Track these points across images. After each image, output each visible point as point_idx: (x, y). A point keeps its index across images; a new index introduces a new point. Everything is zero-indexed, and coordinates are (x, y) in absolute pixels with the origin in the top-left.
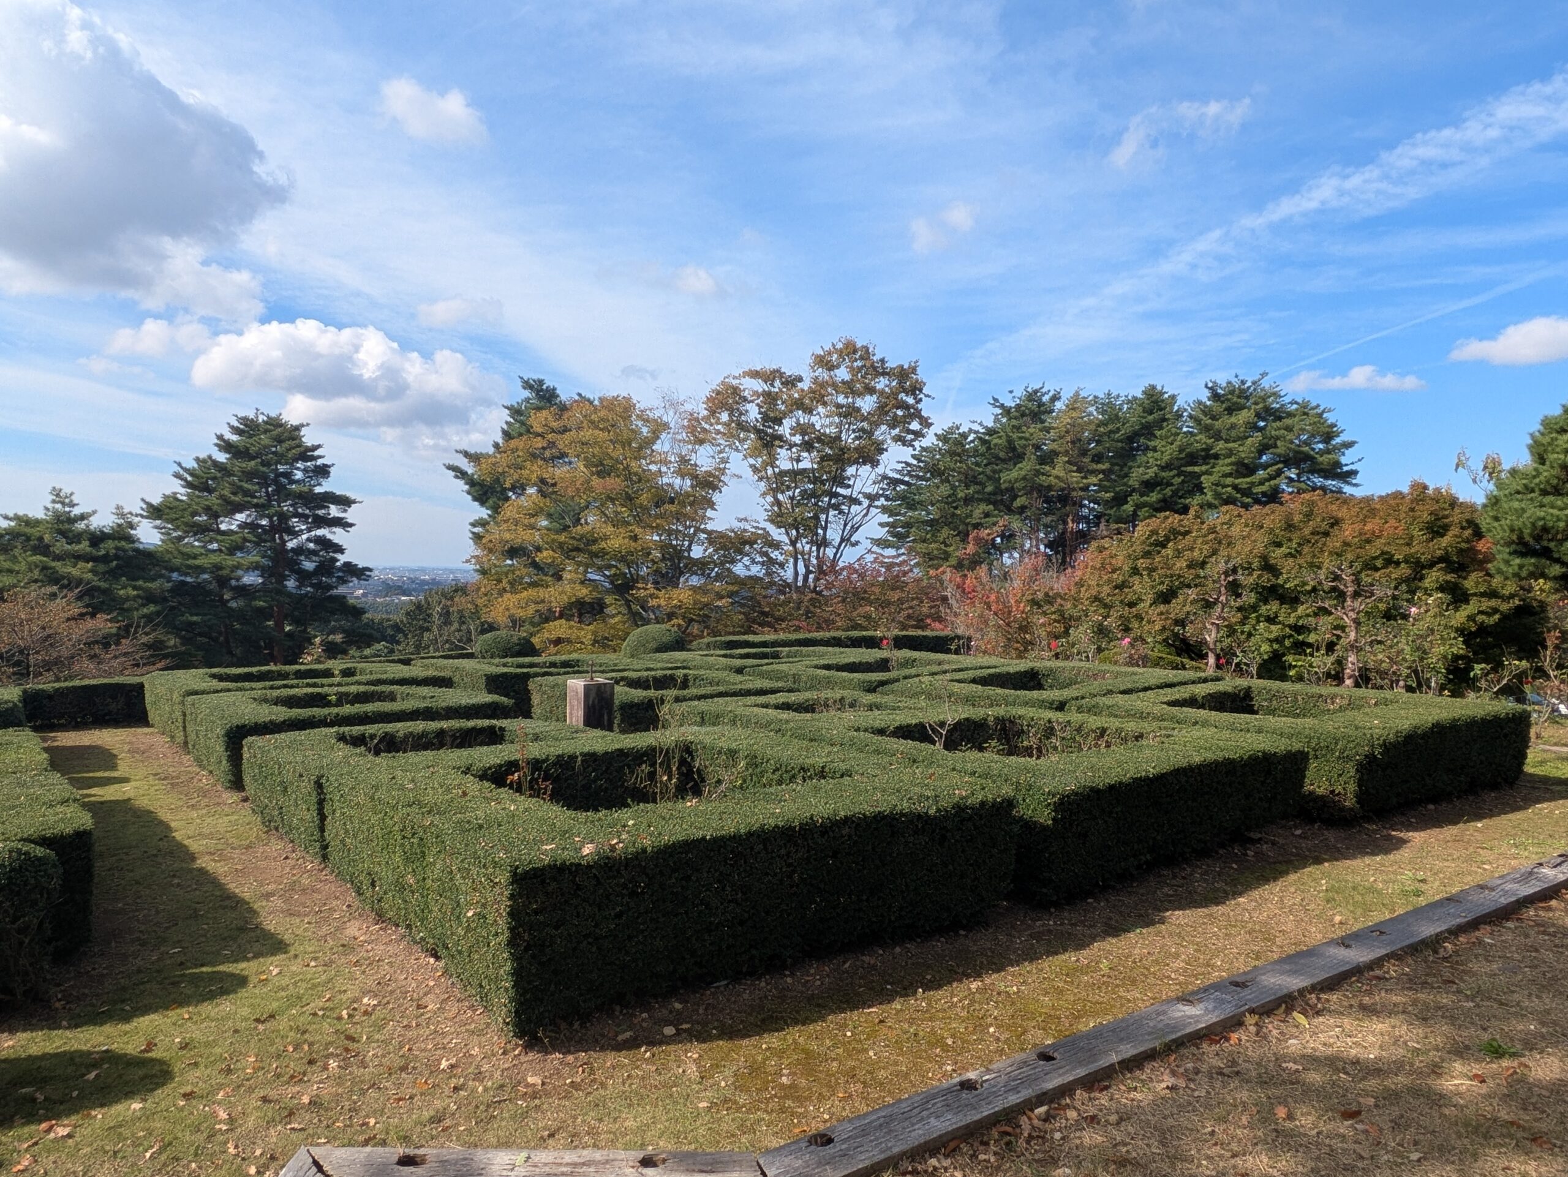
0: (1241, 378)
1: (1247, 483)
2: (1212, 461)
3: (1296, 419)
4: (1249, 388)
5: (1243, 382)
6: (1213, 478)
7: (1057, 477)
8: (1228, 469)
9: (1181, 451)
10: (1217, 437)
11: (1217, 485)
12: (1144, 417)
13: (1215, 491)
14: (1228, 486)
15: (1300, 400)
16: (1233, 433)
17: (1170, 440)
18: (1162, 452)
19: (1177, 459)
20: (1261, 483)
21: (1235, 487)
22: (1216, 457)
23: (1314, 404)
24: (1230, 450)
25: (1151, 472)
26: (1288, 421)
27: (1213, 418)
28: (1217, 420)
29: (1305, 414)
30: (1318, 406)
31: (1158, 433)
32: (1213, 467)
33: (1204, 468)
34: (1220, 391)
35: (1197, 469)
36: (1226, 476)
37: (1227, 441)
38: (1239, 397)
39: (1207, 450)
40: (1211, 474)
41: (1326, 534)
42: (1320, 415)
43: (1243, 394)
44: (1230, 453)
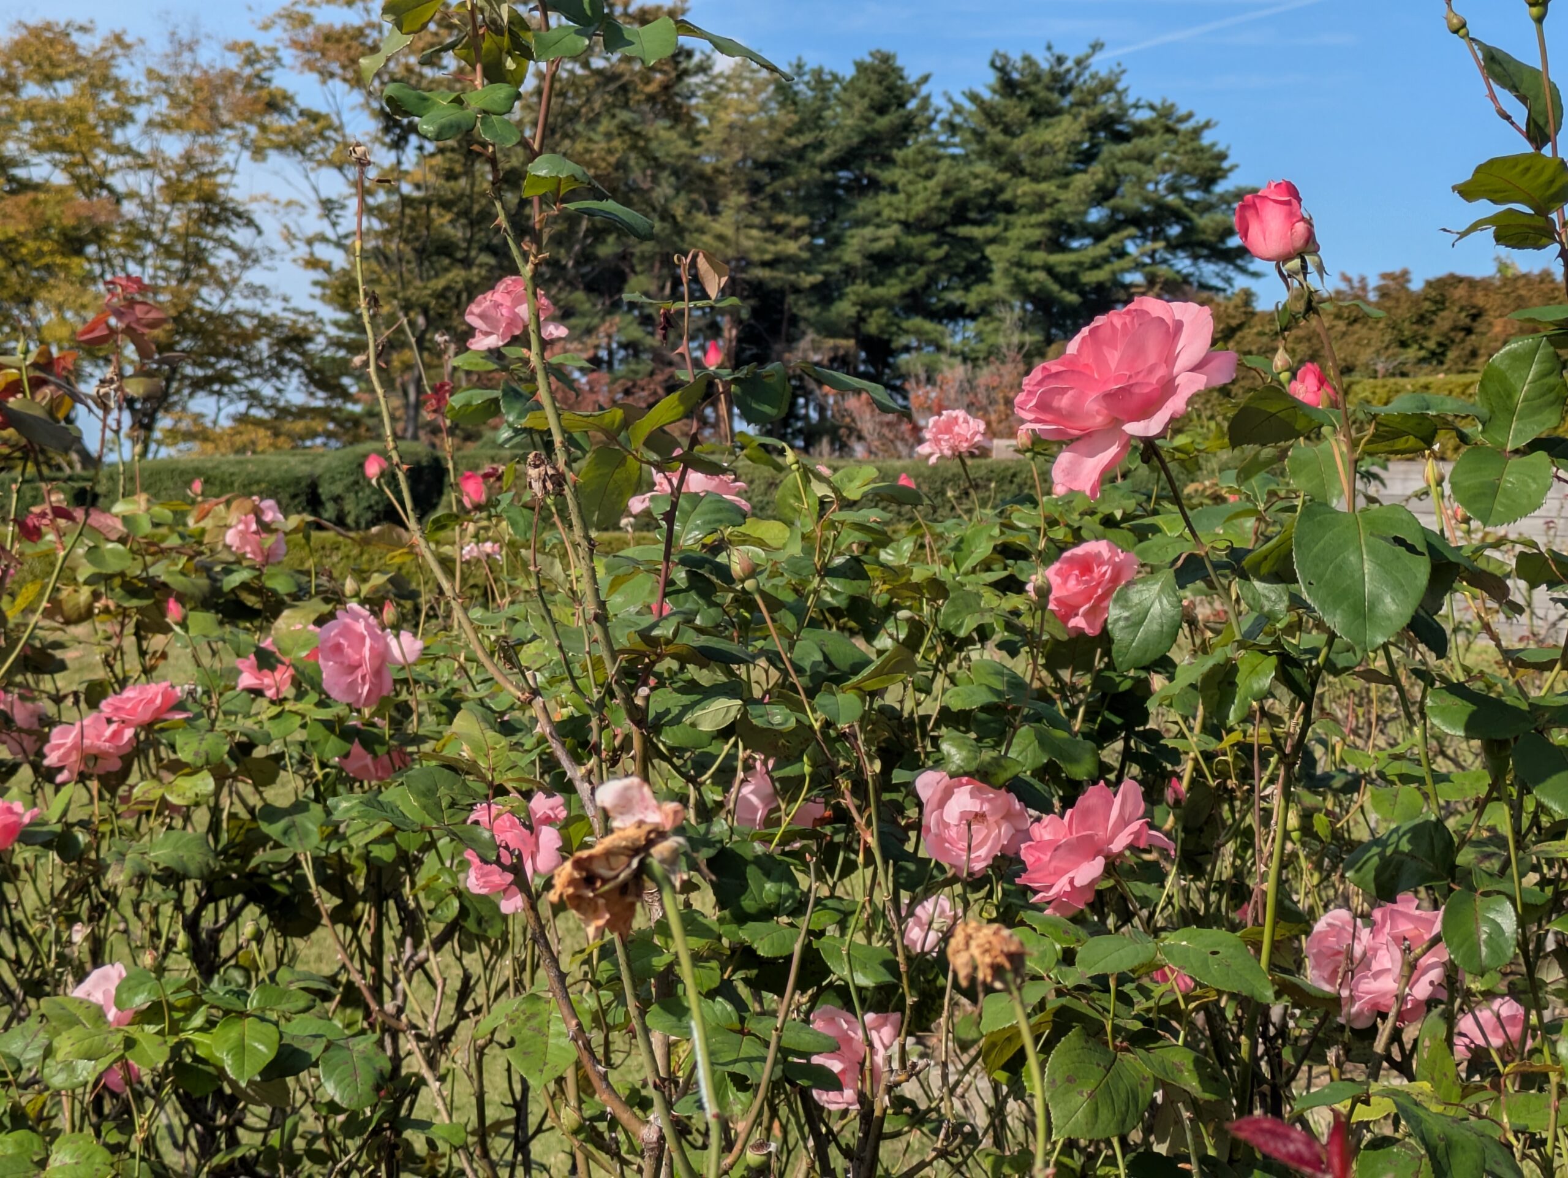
0: (1058, 50)
1: (1071, 264)
2: (1001, 216)
3: (1157, 139)
4: (1068, 71)
5: (1060, 60)
6: (1010, 251)
7: (721, 238)
8: (1036, 234)
9: (946, 192)
10: (1015, 168)
11: (1019, 264)
12: (869, 121)
13: (1016, 277)
14: (1036, 268)
15: (1158, 103)
16: (1045, 162)
17: (922, 170)
18: (909, 197)
19: (940, 209)
20: (1095, 265)
21: (1049, 270)
22: (1009, 208)
23: (1182, 111)
24: (1041, 197)
25: (888, 237)
26: (1141, 144)
27: (1007, 131)
28: (1014, 135)
29: (1169, 130)
30: (1190, 116)
31: (898, 154)
32: (1006, 229)
33: (989, 231)
34: (1016, 76)
35: (976, 232)
36: (1034, 246)
37: (1035, 178)
38: (1050, 89)
39: (992, 194)
40: (1004, 242)
41: (1469, 331)
42: (1196, 132)
43: (1060, 84)
44: (1040, 204)
